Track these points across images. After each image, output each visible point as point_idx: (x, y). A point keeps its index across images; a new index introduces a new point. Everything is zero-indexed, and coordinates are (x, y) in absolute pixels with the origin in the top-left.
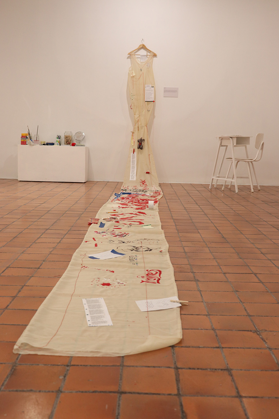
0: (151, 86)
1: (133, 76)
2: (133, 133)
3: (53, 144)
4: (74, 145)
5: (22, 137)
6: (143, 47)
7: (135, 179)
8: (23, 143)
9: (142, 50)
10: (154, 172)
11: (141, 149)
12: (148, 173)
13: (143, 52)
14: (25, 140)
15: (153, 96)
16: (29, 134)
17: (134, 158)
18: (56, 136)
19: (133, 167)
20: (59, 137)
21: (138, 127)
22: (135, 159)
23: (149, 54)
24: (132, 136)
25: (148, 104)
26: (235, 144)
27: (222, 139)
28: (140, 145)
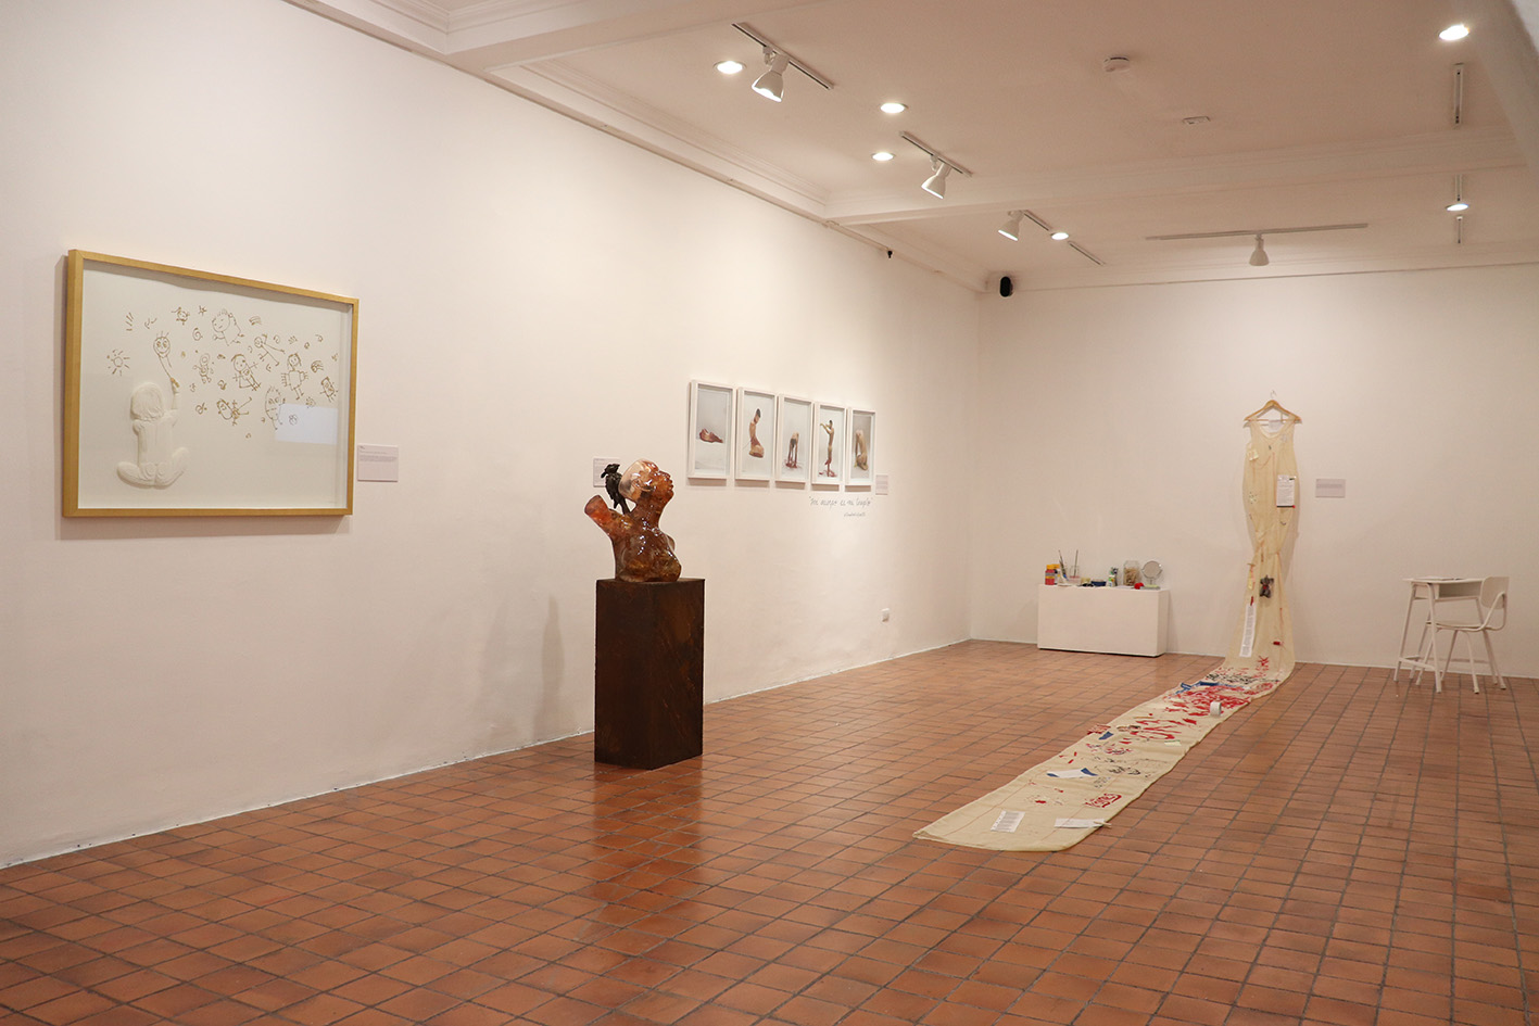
0: (1288, 477)
1: (1254, 460)
2: (1252, 566)
3: (1103, 584)
4: (1138, 586)
5: (1048, 571)
6: (1273, 405)
7: (1249, 655)
8: (1049, 582)
9: (1273, 411)
10: (1288, 644)
11: (1268, 596)
12: (1277, 643)
13: (1274, 415)
14: (1051, 577)
15: (1292, 496)
16: (1062, 565)
17: (1251, 613)
18: (1110, 569)
19: (1249, 632)
20: (1115, 572)
21: (1262, 556)
22: (1254, 616)
23: (1285, 417)
24: (1251, 571)
25: (1282, 512)
26: (1437, 598)
27: (1415, 585)
28: (1266, 588)
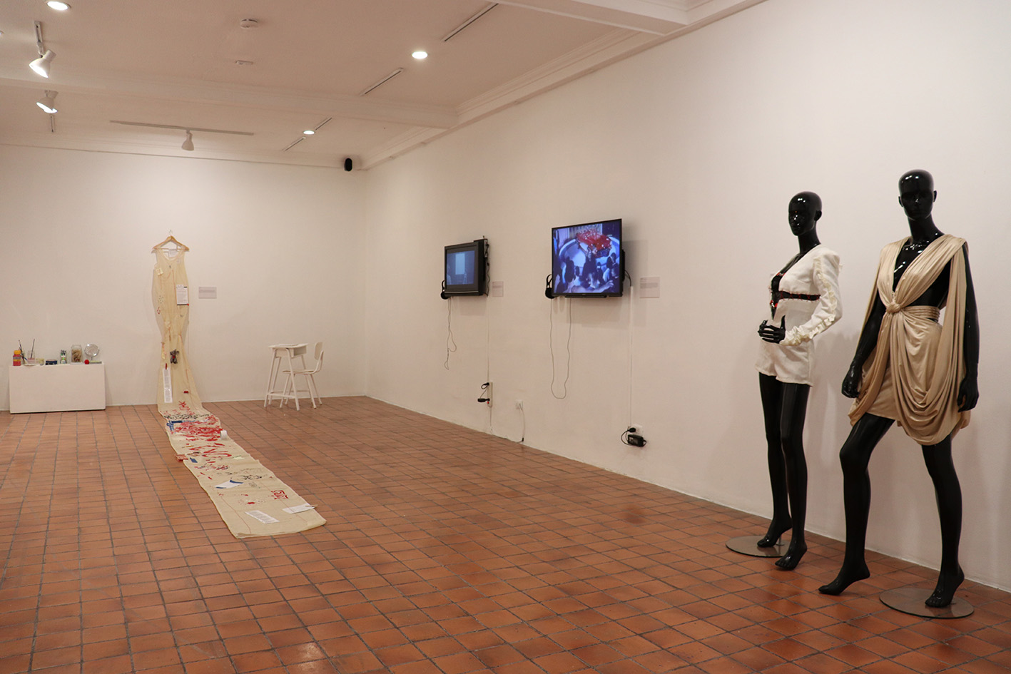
0: (183, 286)
1: (161, 275)
2: (163, 344)
3: (55, 362)
4: (87, 362)
5: (15, 356)
6: (172, 239)
7: (171, 401)
8: (16, 364)
9: (171, 243)
10: (193, 391)
11: (175, 363)
12: (186, 392)
13: (171, 245)
14: (19, 359)
15: (186, 298)
16: (22, 352)
17: (167, 374)
18: (60, 352)
19: (167, 387)
20: (63, 353)
21: (170, 337)
22: (169, 376)
23: (179, 247)
24: (163, 347)
25: (180, 308)
26: (293, 356)
27: (276, 350)
28: (174, 357)
